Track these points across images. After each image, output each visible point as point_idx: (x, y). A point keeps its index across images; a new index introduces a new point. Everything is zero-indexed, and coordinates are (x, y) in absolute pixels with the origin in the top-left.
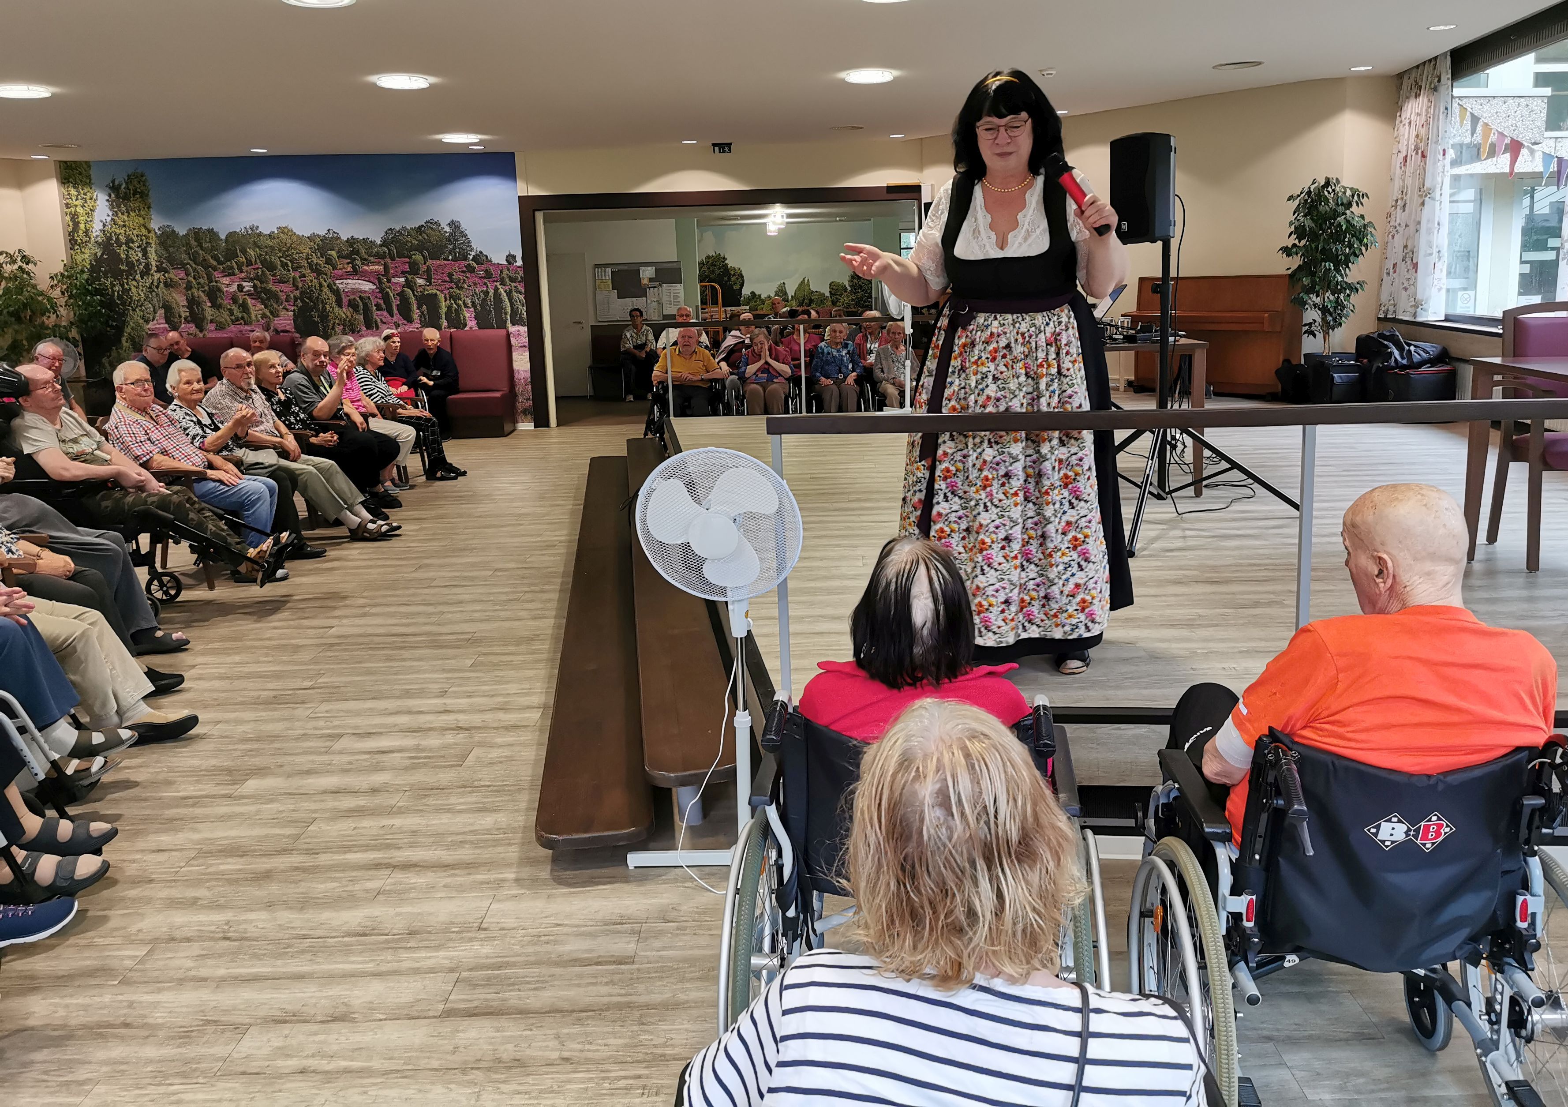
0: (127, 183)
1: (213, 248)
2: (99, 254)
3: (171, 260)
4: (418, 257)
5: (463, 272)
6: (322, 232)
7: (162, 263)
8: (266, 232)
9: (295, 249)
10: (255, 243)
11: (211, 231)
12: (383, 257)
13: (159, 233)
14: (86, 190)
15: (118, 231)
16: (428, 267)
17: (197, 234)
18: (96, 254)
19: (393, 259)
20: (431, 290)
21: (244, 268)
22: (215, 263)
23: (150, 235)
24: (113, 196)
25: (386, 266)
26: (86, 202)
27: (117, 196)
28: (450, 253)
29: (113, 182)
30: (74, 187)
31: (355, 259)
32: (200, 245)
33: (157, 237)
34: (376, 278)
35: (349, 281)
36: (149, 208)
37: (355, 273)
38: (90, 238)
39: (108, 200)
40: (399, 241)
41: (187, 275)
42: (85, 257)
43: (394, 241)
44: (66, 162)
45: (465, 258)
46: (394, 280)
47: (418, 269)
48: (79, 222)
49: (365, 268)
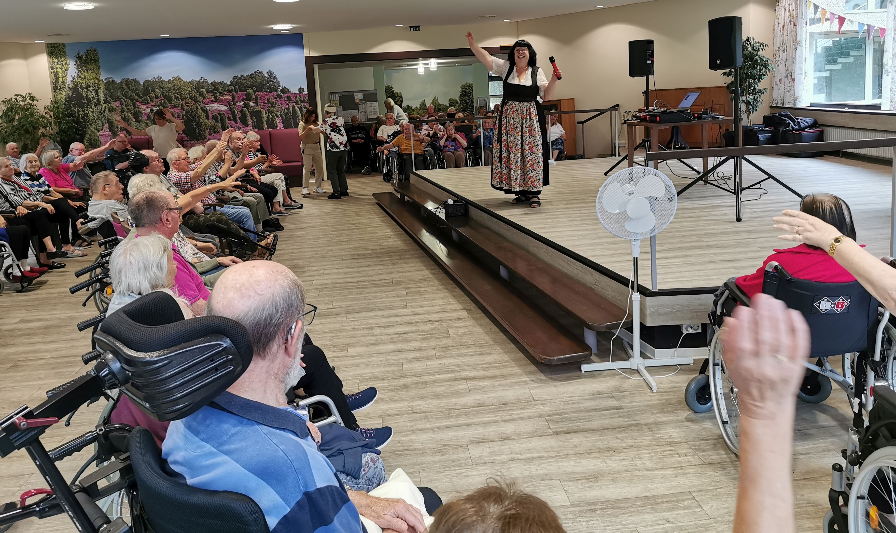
0: (86, 55)
1: (136, 89)
2: (70, 94)
3: (112, 97)
4: (251, 91)
5: (276, 98)
6: (197, 79)
7: (107, 98)
8: (166, 80)
9: (183, 88)
10: (160, 86)
11: (135, 80)
12: (231, 91)
13: (105, 82)
14: (63, 59)
15: (81, 81)
16: (256, 96)
17: (127, 82)
18: (68, 94)
19: (237, 92)
20: (258, 109)
21: (154, 100)
22: (137, 97)
23: (100, 83)
24: (78, 62)
25: (233, 97)
26: (63, 66)
27: (81, 62)
28: (268, 88)
29: (78, 54)
30: (56, 58)
31: (216, 93)
32: (129, 88)
33: (105, 84)
34: (228, 103)
35: (213, 105)
36: (99, 68)
37: (216, 100)
38: (65, 85)
39: (75, 65)
40: (240, 83)
41: (121, 104)
42: (63, 96)
43: (237, 82)
44: (51, 44)
45: (277, 91)
46: (238, 104)
47: (251, 97)
48: (59, 77)
49: (222, 97)
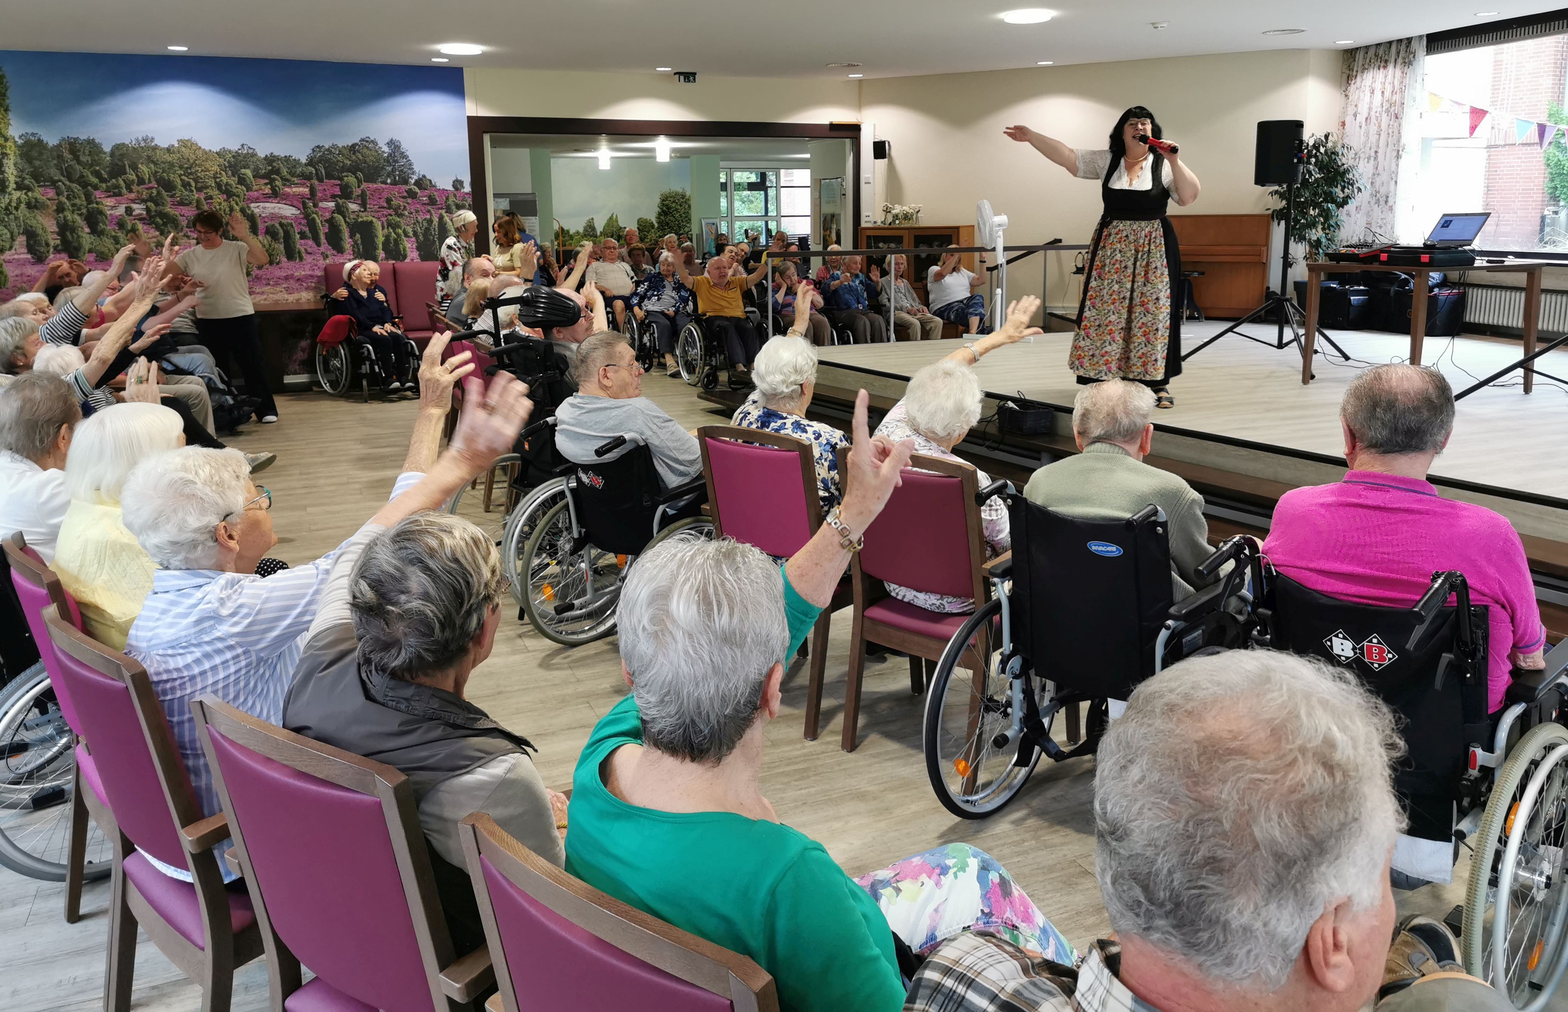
1: (94, 163)
3: (35, 176)
4: (351, 180)
5: (404, 197)
6: (234, 147)
7: (24, 179)
8: (164, 145)
9: (199, 166)
10: (149, 157)
11: (91, 142)
12: (308, 177)
13: (20, 142)
16: (363, 192)
17: (73, 146)
19: (320, 180)
20: (366, 217)
21: (135, 187)
22: (95, 180)
23: (9, 144)
25: (312, 190)
28: (388, 176)
31: (275, 179)
32: (77, 158)
33: (19, 147)
34: (301, 203)
35: (267, 205)
36: (6, 110)
37: (275, 195)
40: (328, 161)
41: (58, 194)
43: (322, 159)
45: (406, 182)
46: (323, 205)
47: (351, 192)
49: (287, 190)
